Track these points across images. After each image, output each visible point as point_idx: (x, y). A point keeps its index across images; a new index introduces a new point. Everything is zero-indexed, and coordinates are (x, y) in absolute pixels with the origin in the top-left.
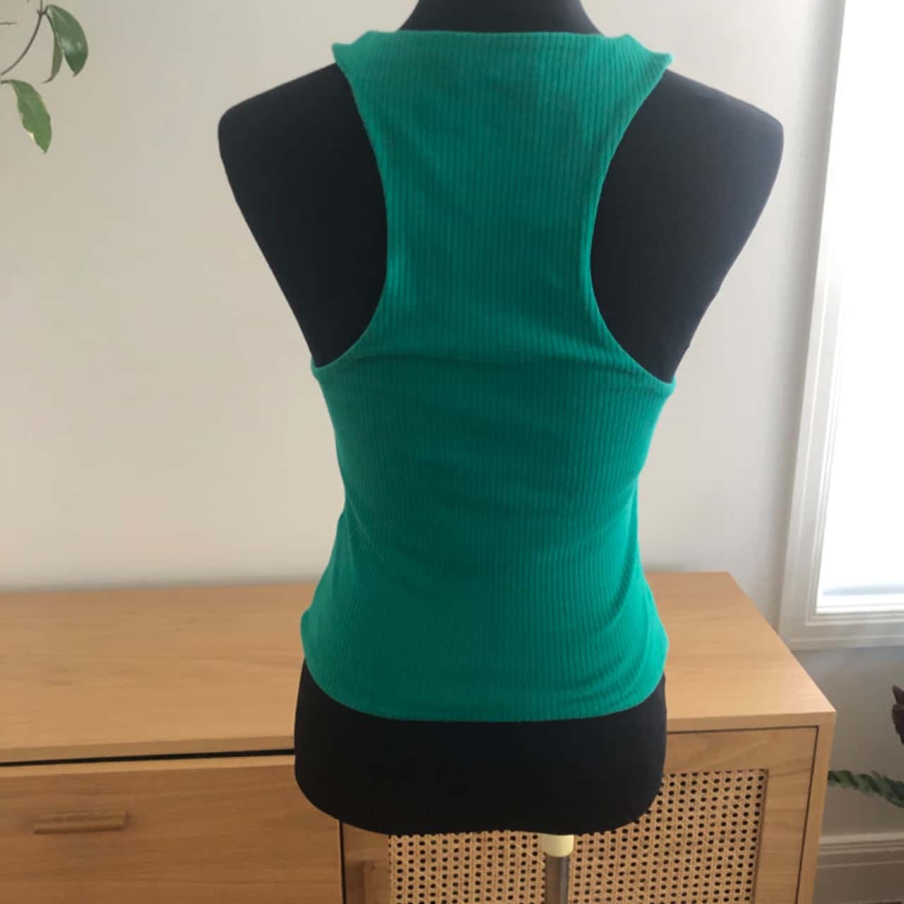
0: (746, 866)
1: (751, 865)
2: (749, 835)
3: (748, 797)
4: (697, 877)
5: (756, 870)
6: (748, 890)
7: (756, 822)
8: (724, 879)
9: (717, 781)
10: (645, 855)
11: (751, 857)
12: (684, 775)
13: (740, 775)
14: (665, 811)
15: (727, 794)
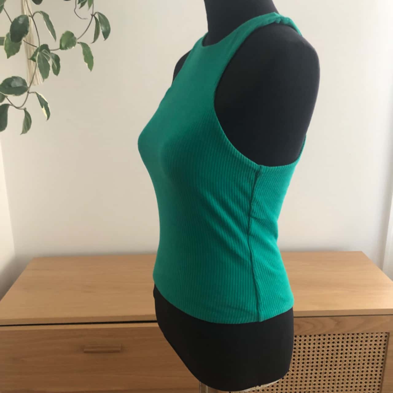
0: (378, 375)
1: (380, 375)
2: (380, 362)
3: (380, 344)
4: (357, 379)
5: (383, 377)
6: (379, 386)
7: (383, 356)
8: (368, 381)
9: (367, 337)
10: (335, 369)
11: (381, 371)
12: (353, 334)
13: (377, 335)
14: (344, 350)
15: (371, 343)
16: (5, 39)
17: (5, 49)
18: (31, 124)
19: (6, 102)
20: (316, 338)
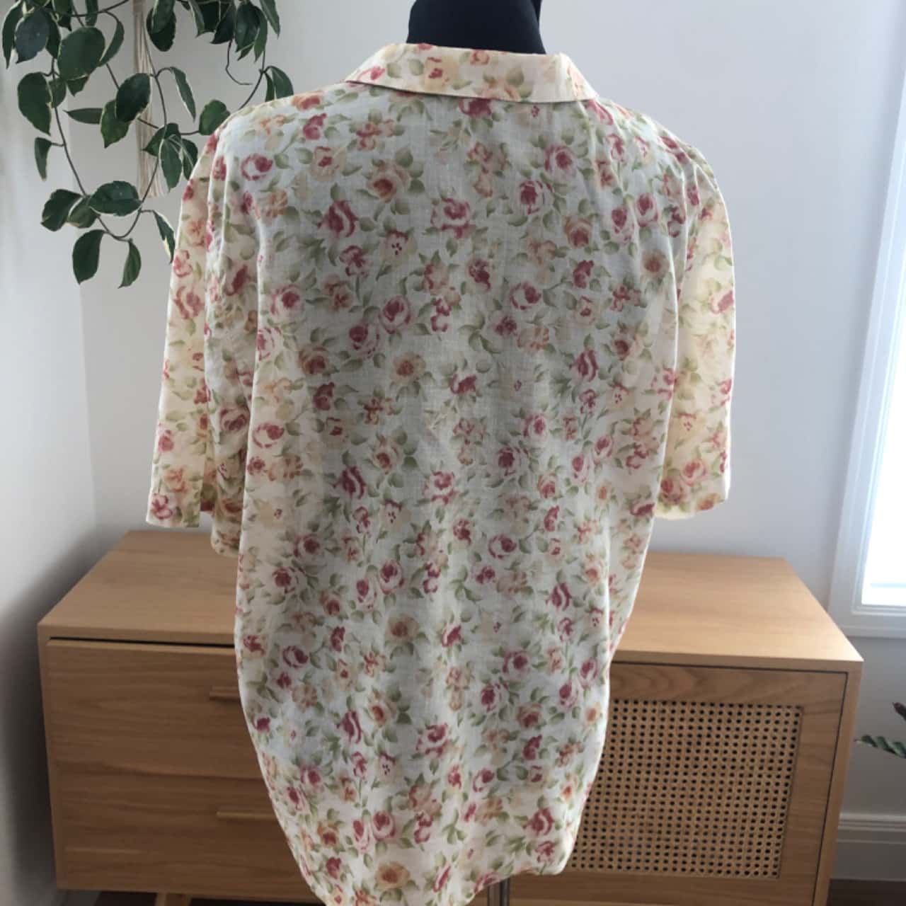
0: (781, 793)
1: (785, 792)
2: (785, 765)
3: (785, 730)
4: (738, 798)
7: (791, 754)
8: (760, 802)
9: (759, 714)
10: (695, 774)
12: (731, 706)
13: (779, 710)
14: (713, 736)
15: (767, 726)
16: (103, 113)
17: (102, 131)
18: (139, 268)
19: (96, 226)
20: (657, 708)
